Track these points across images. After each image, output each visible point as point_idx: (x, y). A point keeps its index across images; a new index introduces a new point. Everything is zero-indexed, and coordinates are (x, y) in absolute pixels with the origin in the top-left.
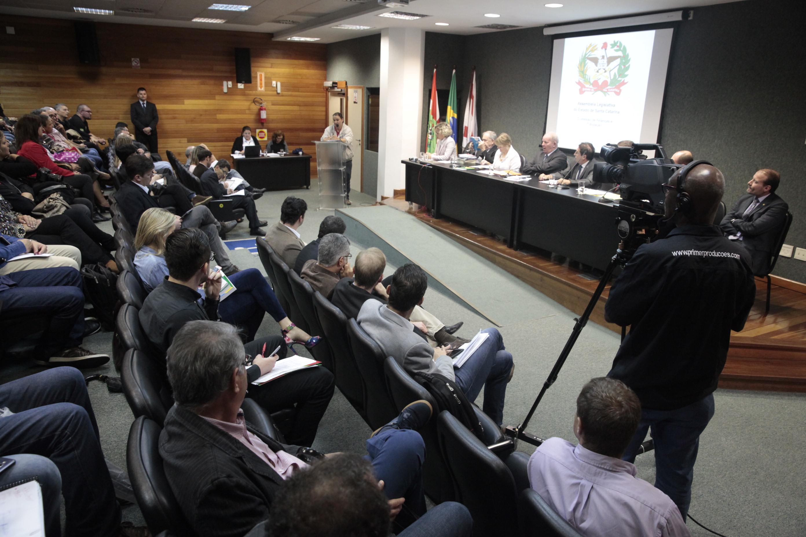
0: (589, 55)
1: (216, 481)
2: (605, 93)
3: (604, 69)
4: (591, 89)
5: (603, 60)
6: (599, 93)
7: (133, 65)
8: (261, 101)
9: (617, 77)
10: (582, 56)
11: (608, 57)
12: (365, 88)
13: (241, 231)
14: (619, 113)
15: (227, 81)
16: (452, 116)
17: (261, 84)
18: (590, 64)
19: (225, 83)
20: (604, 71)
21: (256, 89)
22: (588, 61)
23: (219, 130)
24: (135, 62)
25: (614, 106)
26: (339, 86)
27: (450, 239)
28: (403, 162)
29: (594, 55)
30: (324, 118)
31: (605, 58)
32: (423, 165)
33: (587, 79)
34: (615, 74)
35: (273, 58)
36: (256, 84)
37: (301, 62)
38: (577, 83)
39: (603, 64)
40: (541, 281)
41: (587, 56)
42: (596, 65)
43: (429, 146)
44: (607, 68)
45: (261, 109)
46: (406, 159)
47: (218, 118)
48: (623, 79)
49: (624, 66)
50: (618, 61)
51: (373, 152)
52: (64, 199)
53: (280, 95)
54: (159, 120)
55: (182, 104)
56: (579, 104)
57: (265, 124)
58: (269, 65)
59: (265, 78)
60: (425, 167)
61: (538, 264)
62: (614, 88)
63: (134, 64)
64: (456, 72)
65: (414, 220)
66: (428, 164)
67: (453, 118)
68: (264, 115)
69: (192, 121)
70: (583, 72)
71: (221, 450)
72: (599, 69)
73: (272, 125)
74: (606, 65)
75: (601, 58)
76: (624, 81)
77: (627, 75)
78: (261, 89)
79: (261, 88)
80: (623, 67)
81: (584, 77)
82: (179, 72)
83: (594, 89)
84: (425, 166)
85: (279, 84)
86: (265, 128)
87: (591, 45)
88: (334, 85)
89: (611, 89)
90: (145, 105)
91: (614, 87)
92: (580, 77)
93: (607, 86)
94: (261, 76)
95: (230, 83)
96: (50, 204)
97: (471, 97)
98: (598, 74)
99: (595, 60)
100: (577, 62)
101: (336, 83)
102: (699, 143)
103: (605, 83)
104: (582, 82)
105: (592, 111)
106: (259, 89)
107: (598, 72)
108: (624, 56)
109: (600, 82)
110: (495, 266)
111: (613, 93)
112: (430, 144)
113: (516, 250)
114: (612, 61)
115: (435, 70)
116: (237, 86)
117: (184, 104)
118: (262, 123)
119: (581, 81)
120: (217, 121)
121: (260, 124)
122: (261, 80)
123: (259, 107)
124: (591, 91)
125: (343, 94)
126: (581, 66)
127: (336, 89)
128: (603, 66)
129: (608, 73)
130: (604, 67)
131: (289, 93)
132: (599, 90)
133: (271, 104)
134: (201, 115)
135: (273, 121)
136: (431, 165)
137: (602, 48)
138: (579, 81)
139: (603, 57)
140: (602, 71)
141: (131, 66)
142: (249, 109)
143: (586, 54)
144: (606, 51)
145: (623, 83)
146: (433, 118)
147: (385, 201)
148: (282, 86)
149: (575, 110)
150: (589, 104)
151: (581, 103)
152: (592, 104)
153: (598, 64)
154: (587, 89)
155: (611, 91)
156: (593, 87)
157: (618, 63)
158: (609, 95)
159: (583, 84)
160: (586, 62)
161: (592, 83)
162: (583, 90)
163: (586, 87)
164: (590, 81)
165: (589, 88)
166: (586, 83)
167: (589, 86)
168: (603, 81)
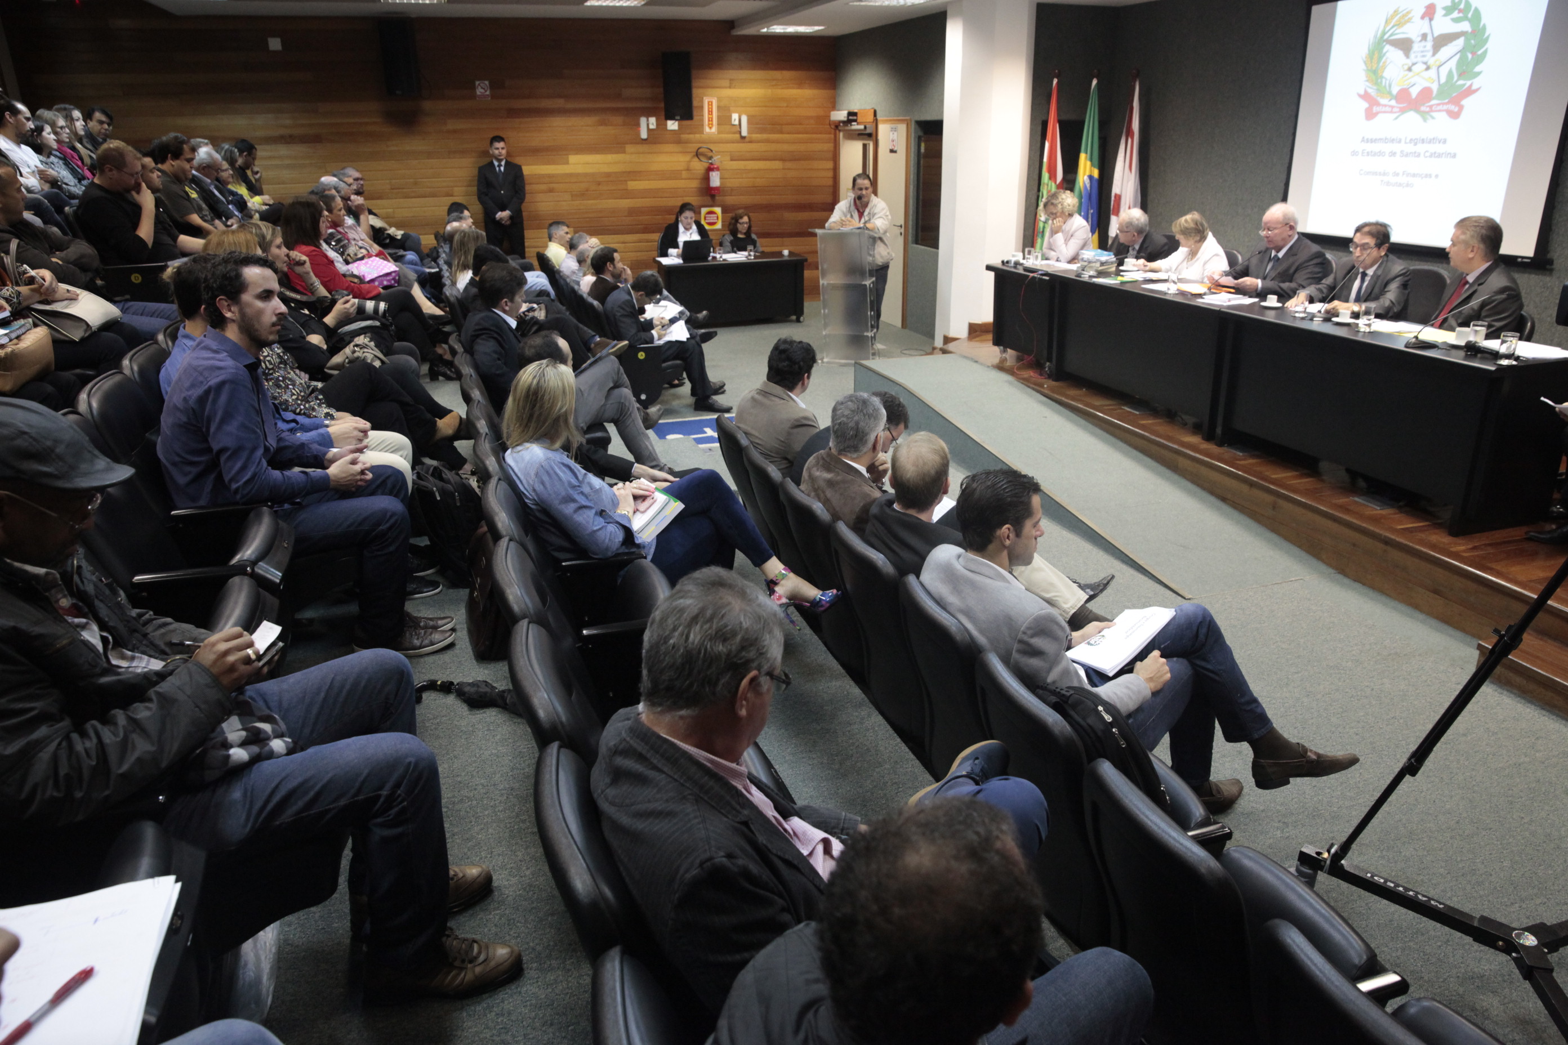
0: (1391, 35)
1: (709, 864)
2: (1424, 114)
3: (1425, 63)
4: (1392, 107)
5: (1423, 43)
6: (1412, 116)
7: (478, 93)
8: (710, 154)
9: (1455, 78)
10: (1375, 37)
11: (1435, 35)
12: (913, 123)
13: (675, 404)
14: (1454, 156)
15: (648, 115)
16: (1088, 173)
17: (710, 120)
18: (1394, 55)
19: (643, 121)
20: (1425, 67)
21: (702, 132)
22: (1388, 47)
23: (632, 212)
24: (482, 89)
25: (1445, 142)
26: (859, 120)
27: (1083, 422)
28: (989, 268)
29: (1401, 33)
30: (830, 182)
31: (1430, 38)
32: (1031, 275)
33: (1385, 86)
34: (1450, 72)
35: (733, 69)
36: (702, 120)
37: (787, 74)
38: (1360, 96)
39: (1422, 52)
40: (1274, 508)
41: (1386, 37)
42: (1408, 56)
43: (1040, 235)
44: (1431, 61)
45: (710, 169)
46: (997, 262)
47: (630, 188)
48: (1468, 83)
49: (1473, 54)
50: (1459, 43)
51: (926, 248)
52: (376, 346)
53: (747, 140)
54: (527, 196)
55: (564, 164)
56: (1363, 140)
57: (717, 198)
58: (727, 83)
59: (719, 108)
60: (1034, 278)
61: (1267, 473)
62: (1446, 104)
63: (479, 91)
64: (1098, 84)
65: (1010, 383)
66: (1040, 272)
67: (1091, 177)
68: (715, 180)
69: (583, 195)
70: (1375, 72)
71: (713, 807)
72: (1414, 64)
73: (730, 200)
74: (1431, 53)
75: (1420, 38)
76: (1471, 85)
77: (1479, 74)
78: (711, 130)
79: (710, 128)
80: (1470, 56)
81: (1376, 84)
82: (560, 103)
83: (1400, 108)
84: (1035, 275)
85: (744, 119)
86: (718, 206)
87: (1396, 12)
88: (851, 118)
89: (1438, 105)
90: (502, 169)
91: (1446, 101)
92: (1367, 84)
93: (1430, 99)
94: (710, 104)
95: (653, 120)
96: (356, 355)
97: (1130, 133)
98: (1411, 74)
99: (1405, 45)
100: (1364, 51)
101: (855, 114)
103: (1426, 94)
104: (1372, 93)
105: (1393, 154)
106: (707, 129)
107: (1410, 69)
108: (1473, 32)
110: (1176, 477)
111: (1444, 114)
112: (1043, 232)
113: (1220, 444)
114: (1445, 45)
115: (1055, 81)
116: (666, 125)
117: (567, 163)
118: (713, 197)
119: (1370, 91)
120: (628, 194)
121: (709, 198)
122: (710, 112)
123: (706, 165)
124: (1391, 112)
125: (869, 135)
126: (1372, 58)
127: (855, 126)
128: (1424, 56)
129: (1433, 72)
130: (1425, 59)
131: (765, 136)
132: (1411, 110)
133: (728, 158)
134: (599, 184)
135: (732, 191)
136: (1047, 274)
137: (1423, 18)
138: (1366, 91)
139: (1424, 37)
140: (1419, 67)
141: (473, 96)
142: (688, 170)
143: (1384, 33)
144: (1433, 22)
145: (1469, 92)
146: (1050, 178)
147: (951, 346)
148: (749, 122)
149: (1354, 153)
150: (1385, 140)
151: (1367, 139)
152: (1393, 141)
153: (1412, 52)
154: (1384, 109)
155: (1440, 111)
156: (1397, 102)
157: (1460, 48)
158: (1433, 118)
159: (1375, 97)
160: (1385, 50)
161: (1396, 94)
162: (1375, 111)
163: (1381, 103)
164: (1391, 90)
165: (1387, 106)
166: (1382, 95)
167: (1389, 101)
168: (1421, 88)
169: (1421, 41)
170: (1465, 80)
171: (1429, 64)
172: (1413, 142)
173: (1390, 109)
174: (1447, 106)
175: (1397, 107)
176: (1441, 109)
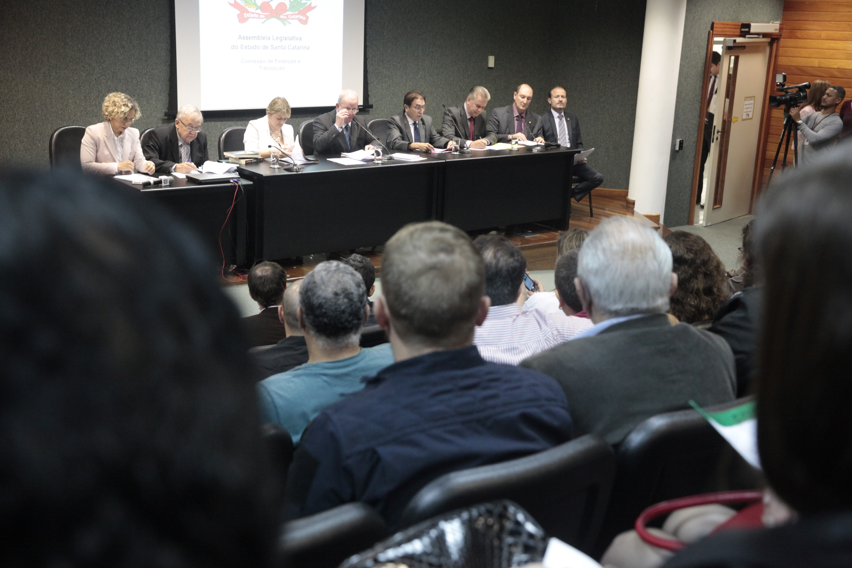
2: (282, 20)
4: (259, 14)
6: (274, 21)
14: (309, 48)
25: (300, 39)
48: (309, 2)
56: (240, 37)
76: (311, 4)
83: (265, 15)
84: (235, 183)
89: (292, 15)
91: (297, 13)
93: (286, 11)
102: (405, 77)
103: (282, 7)
104: (241, 4)
105: (266, 47)
111: (297, 20)
119: (239, 1)
124: (259, 18)
132: (274, 17)
138: (235, 2)
145: (310, 8)
149: (233, 47)
150: (258, 38)
151: (244, 37)
152: (264, 38)
154: (252, 15)
155: (293, 19)
156: (262, 11)
158: (290, 23)
159: (244, 6)
161: (260, 6)
162: (245, 17)
163: (250, 11)
164: (256, 2)
165: (255, 13)
166: (249, 5)
167: (256, 10)
168: (278, 3)
172: (279, 39)
173: (257, 16)
174: (298, 16)
175: (263, 15)
176: (294, 18)
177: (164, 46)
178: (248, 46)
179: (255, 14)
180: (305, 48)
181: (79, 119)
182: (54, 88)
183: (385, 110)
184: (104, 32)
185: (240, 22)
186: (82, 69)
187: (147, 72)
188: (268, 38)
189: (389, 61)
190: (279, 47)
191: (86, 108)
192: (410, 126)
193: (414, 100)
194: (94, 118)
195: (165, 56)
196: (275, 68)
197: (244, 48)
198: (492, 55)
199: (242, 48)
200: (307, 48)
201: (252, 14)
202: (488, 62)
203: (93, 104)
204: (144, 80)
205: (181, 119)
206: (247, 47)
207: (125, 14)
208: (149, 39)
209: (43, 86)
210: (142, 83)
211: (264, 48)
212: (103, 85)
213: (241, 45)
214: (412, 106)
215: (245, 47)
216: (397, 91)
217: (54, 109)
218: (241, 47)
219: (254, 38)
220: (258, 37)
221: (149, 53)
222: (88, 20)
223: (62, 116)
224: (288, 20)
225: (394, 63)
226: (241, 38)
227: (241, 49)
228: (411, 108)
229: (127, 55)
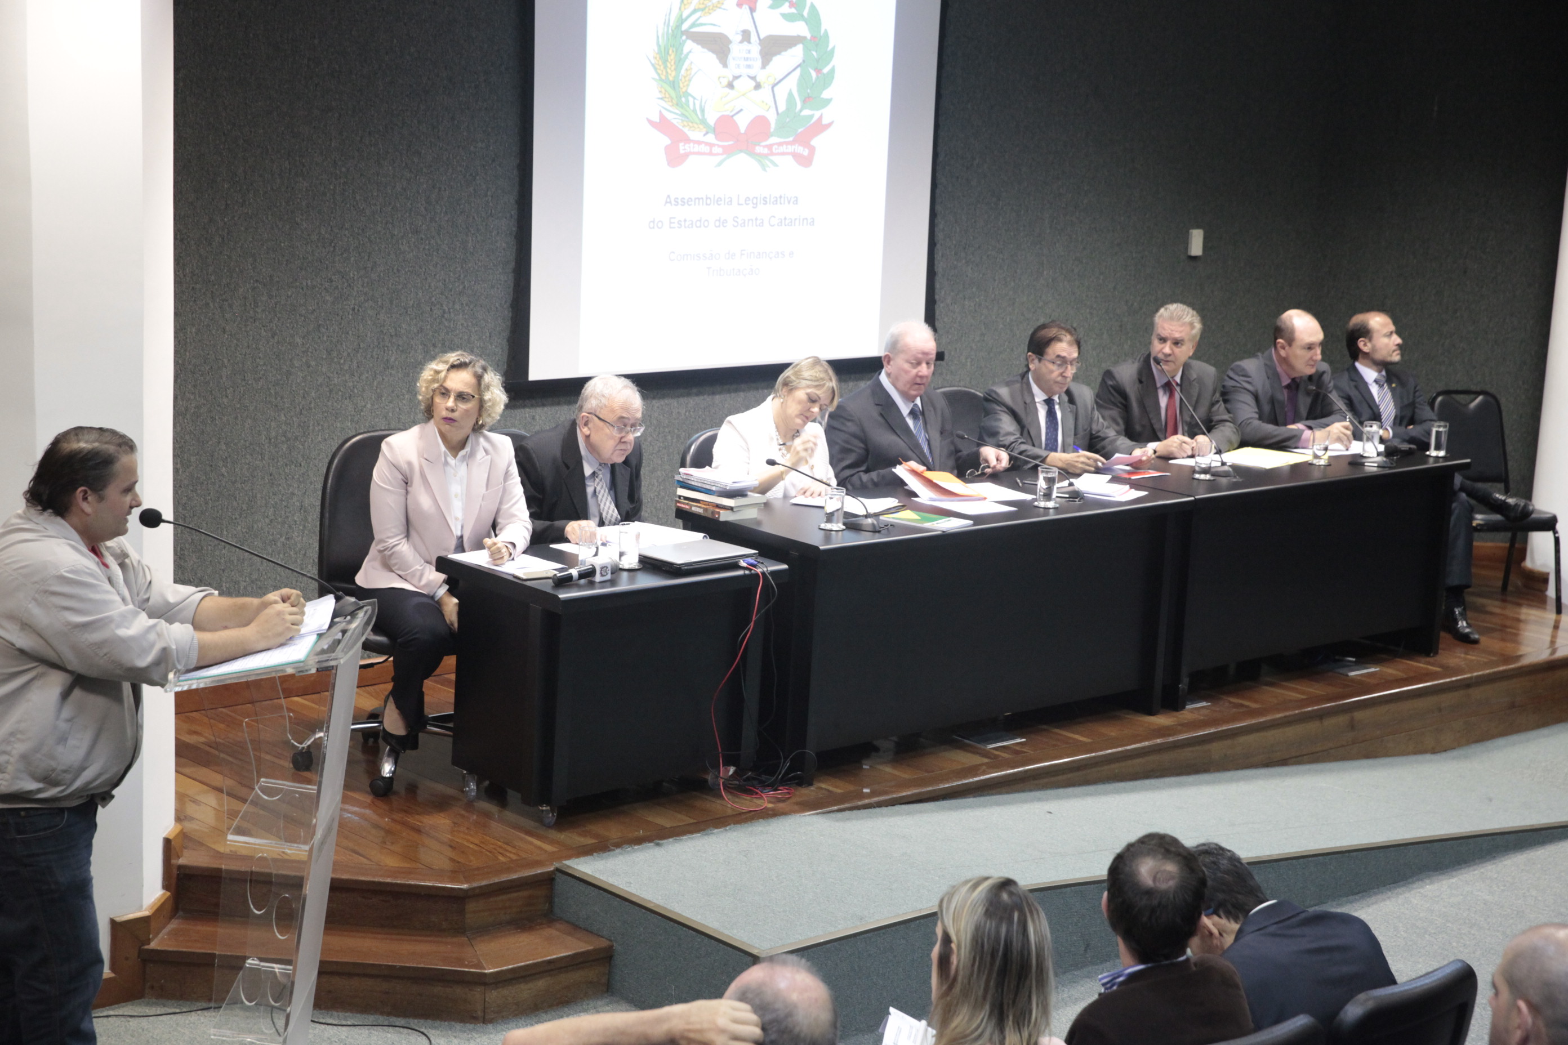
0: (693, 25)
2: (759, 157)
3: (753, 78)
4: (711, 145)
5: (745, 45)
6: (742, 159)
9: (799, 106)
10: (667, 23)
11: (762, 37)
14: (812, 223)
18: (699, 57)
20: (753, 84)
22: (689, 45)
25: (796, 202)
31: (754, 38)
33: (694, 111)
34: (791, 95)
38: (654, 124)
39: (746, 59)
41: (685, 27)
42: (725, 65)
44: (762, 76)
48: (817, 114)
49: (818, 71)
50: (795, 54)
56: (668, 202)
62: (792, 143)
70: (674, 85)
72: (736, 78)
74: (759, 62)
75: (739, 38)
76: (821, 118)
77: (828, 101)
80: (814, 74)
81: (678, 104)
83: (722, 147)
89: (780, 144)
91: (791, 139)
92: (662, 103)
93: (767, 135)
98: (732, 93)
99: (717, 45)
102: (1013, 284)
103: (759, 125)
104: (675, 122)
105: (721, 223)
107: (731, 86)
108: (813, 38)
109: (743, 123)
111: (790, 157)
113: (1183, 706)
114: (779, 53)
119: (669, 116)
124: (711, 154)
126: (665, 62)
128: (749, 66)
129: (765, 92)
130: (752, 73)
132: (741, 151)
137: (740, 4)
138: (662, 116)
139: (746, 36)
140: (744, 85)
143: (681, 21)
144: (754, 14)
145: (820, 127)
149: (653, 224)
150: (707, 201)
151: (676, 199)
152: (718, 201)
153: (730, 57)
154: (697, 148)
155: (783, 154)
156: (716, 138)
157: (799, 60)
158: (776, 165)
159: (681, 127)
160: (686, 50)
161: (715, 124)
162: (682, 152)
163: (692, 138)
164: (706, 117)
165: (703, 142)
166: (690, 124)
167: (705, 135)
168: (752, 117)
169: (741, 42)
170: (812, 109)
171: (758, 79)
172: (750, 202)
173: (706, 149)
174: (793, 147)
175: (719, 146)
176: (785, 151)
177: (505, 224)
178: (685, 221)
179: (703, 145)
180: (805, 221)
181: (312, 405)
182: (264, 333)
183: (969, 364)
184: (378, 196)
185: (668, 164)
186: (327, 285)
187: (464, 287)
188: (727, 200)
189: (979, 247)
190: (751, 222)
191: (329, 378)
192: (1038, 406)
193: (1053, 343)
194: (346, 402)
195: (504, 249)
196: (739, 270)
197: (676, 225)
198: (1198, 227)
199: (672, 225)
200: (809, 221)
201: (696, 145)
202: (1187, 244)
203: (346, 367)
204: (457, 307)
205: (596, 411)
206: (683, 223)
207: (423, 151)
208: (473, 210)
209: (240, 329)
210: (452, 315)
211: (717, 224)
212: (369, 322)
213: (671, 218)
214: (1046, 357)
215: (679, 222)
216: (994, 317)
217: (260, 384)
218: (671, 223)
219: (697, 201)
220: (707, 198)
221: (470, 245)
222: (344, 169)
223: (276, 399)
224: (772, 158)
225: (989, 253)
226: (670, 202)
227: (671, 228)
228: (1043, 362)
229: (424, 249)
